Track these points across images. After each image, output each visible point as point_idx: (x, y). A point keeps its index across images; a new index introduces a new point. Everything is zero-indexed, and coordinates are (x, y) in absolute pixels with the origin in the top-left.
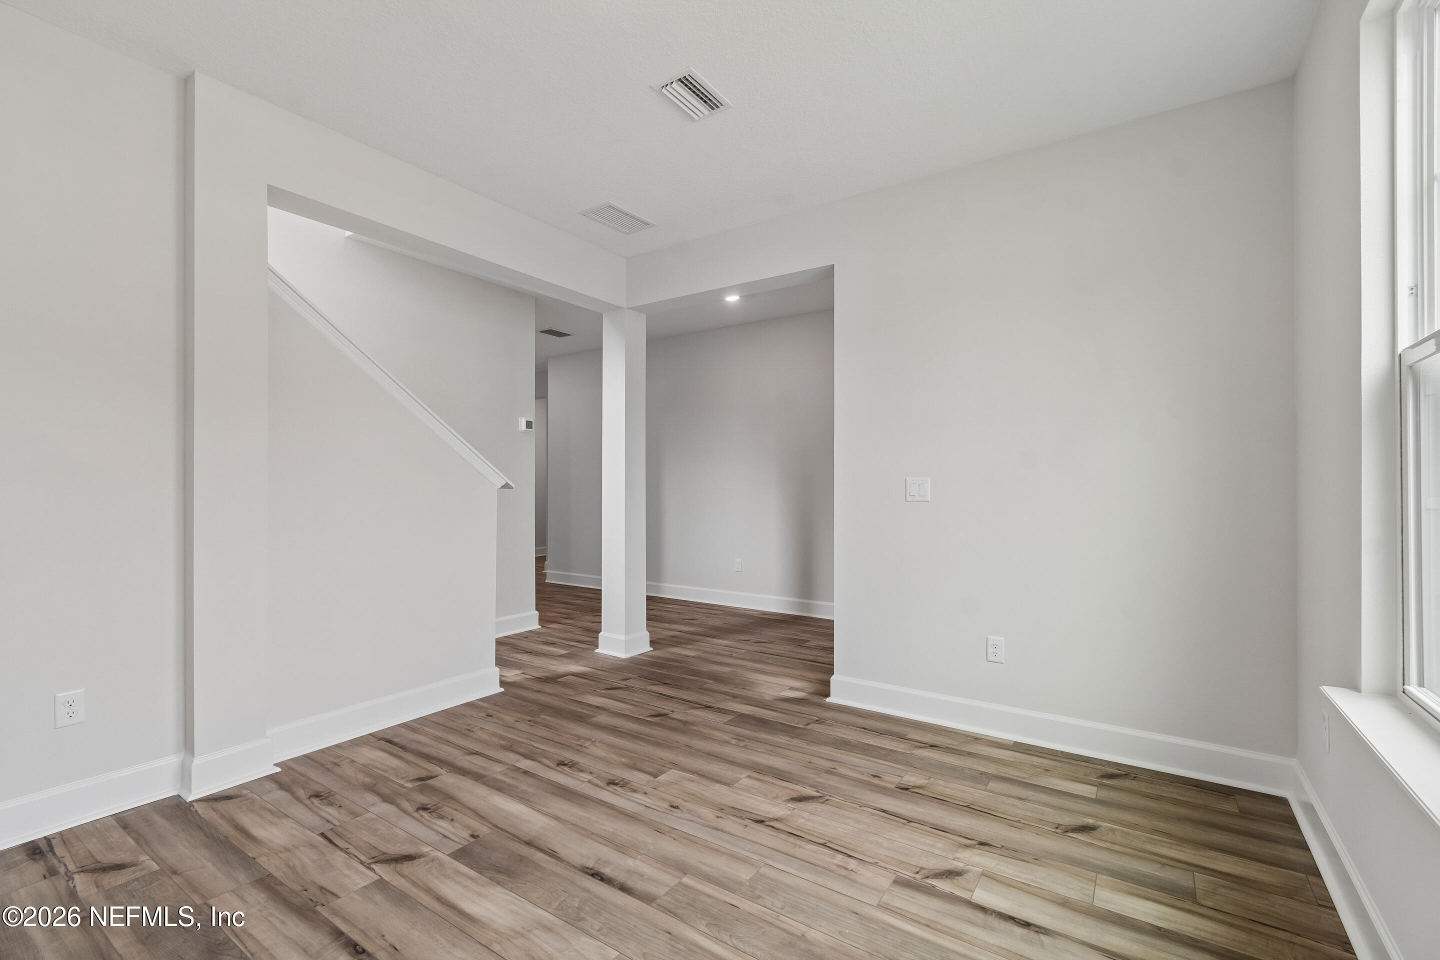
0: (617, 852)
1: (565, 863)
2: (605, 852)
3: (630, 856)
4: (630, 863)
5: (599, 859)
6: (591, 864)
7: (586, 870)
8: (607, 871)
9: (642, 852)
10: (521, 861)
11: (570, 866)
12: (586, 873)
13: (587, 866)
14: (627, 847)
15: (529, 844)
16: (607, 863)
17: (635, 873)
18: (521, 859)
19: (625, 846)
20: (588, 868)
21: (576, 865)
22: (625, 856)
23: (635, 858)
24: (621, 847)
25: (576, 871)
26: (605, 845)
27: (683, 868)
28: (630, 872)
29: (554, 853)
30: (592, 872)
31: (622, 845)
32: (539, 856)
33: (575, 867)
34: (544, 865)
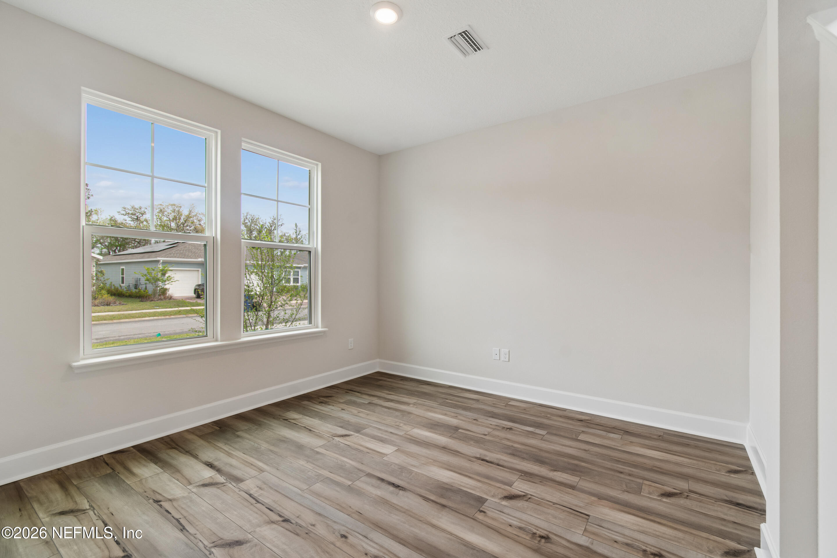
0: (387, 499)
1: (416, 493)
2: (394, 500)
3: (379, 496)
4: (379, 493)
5: (397, 495)
6: (401, 492)
7: (403, 489)
8: (392, 488)
9: (372, 499)
10: (442, 495)
11: (413, 491)
12: (403, 488)
13: (403, 491)
14: (381, 502)
15: (444, 506)
16: (392, 493)
17: (376, 487)
18: (442, 496)
19: (382, 503)
20: (402, 490)
21: (409, 492)
22: (382, 497)
23: (376, 495)
24: (384, 502)
25: (408, 488)
26: (395, 504)
27: (350, 489)
28: (378, 487)
29: (424, 499)
30: (400, 488)
31: (384, 504)
32: (433, 498)
33: (410, 491)
34: (428, 493)
